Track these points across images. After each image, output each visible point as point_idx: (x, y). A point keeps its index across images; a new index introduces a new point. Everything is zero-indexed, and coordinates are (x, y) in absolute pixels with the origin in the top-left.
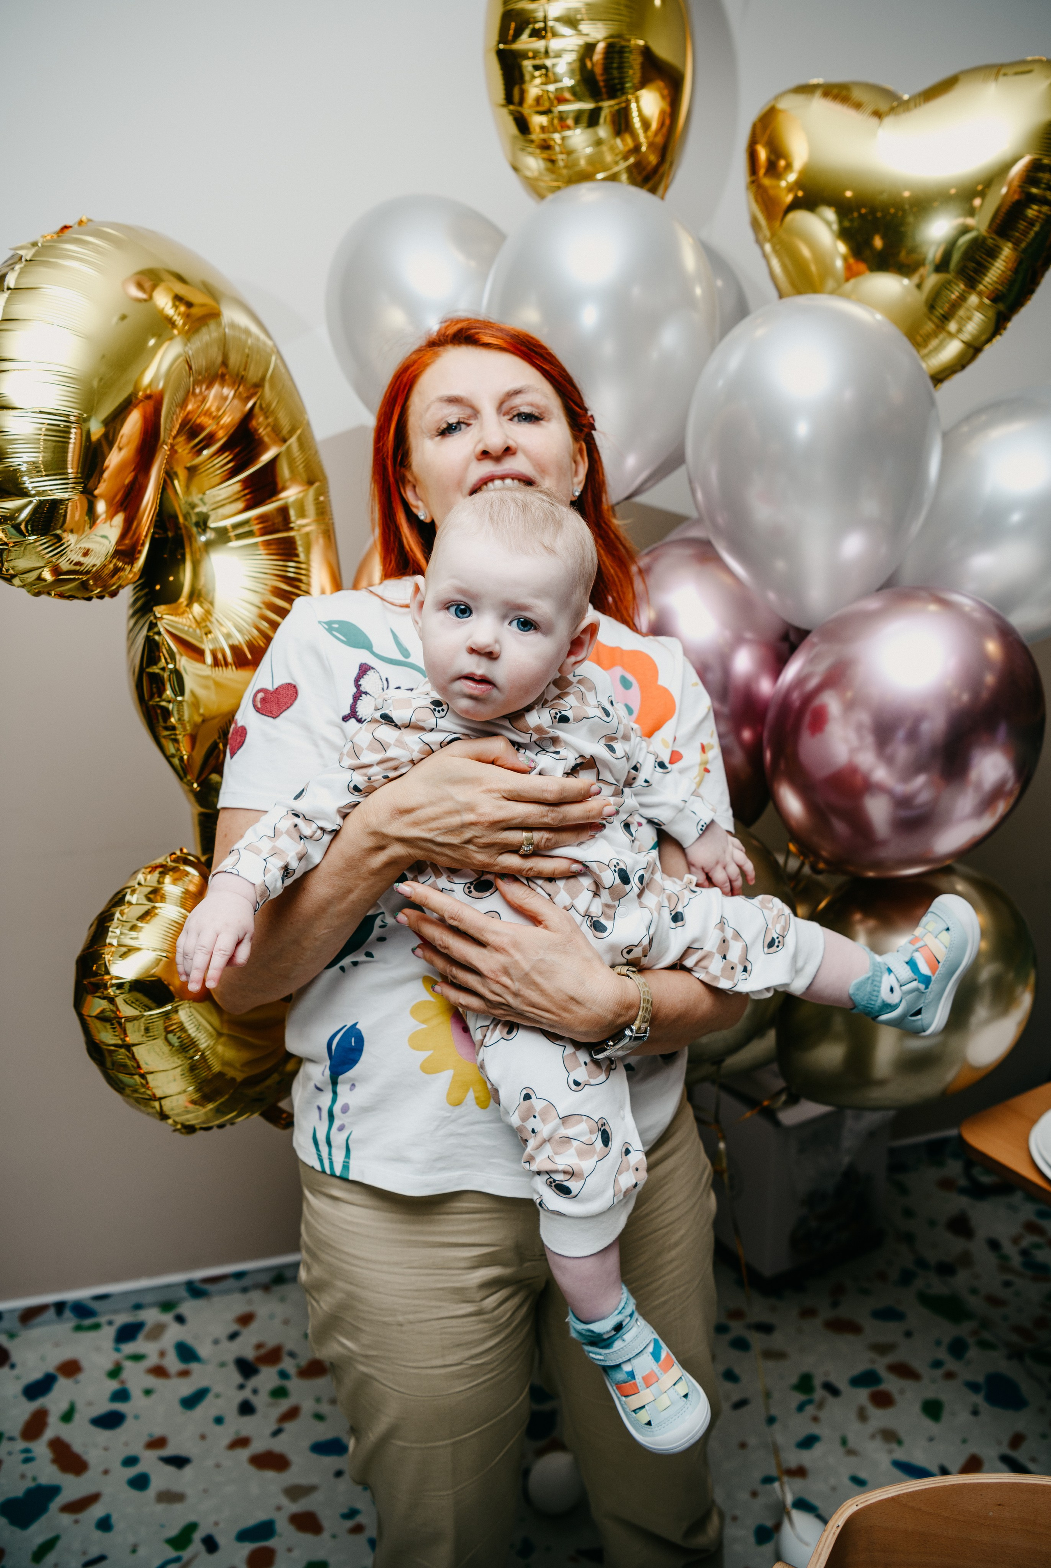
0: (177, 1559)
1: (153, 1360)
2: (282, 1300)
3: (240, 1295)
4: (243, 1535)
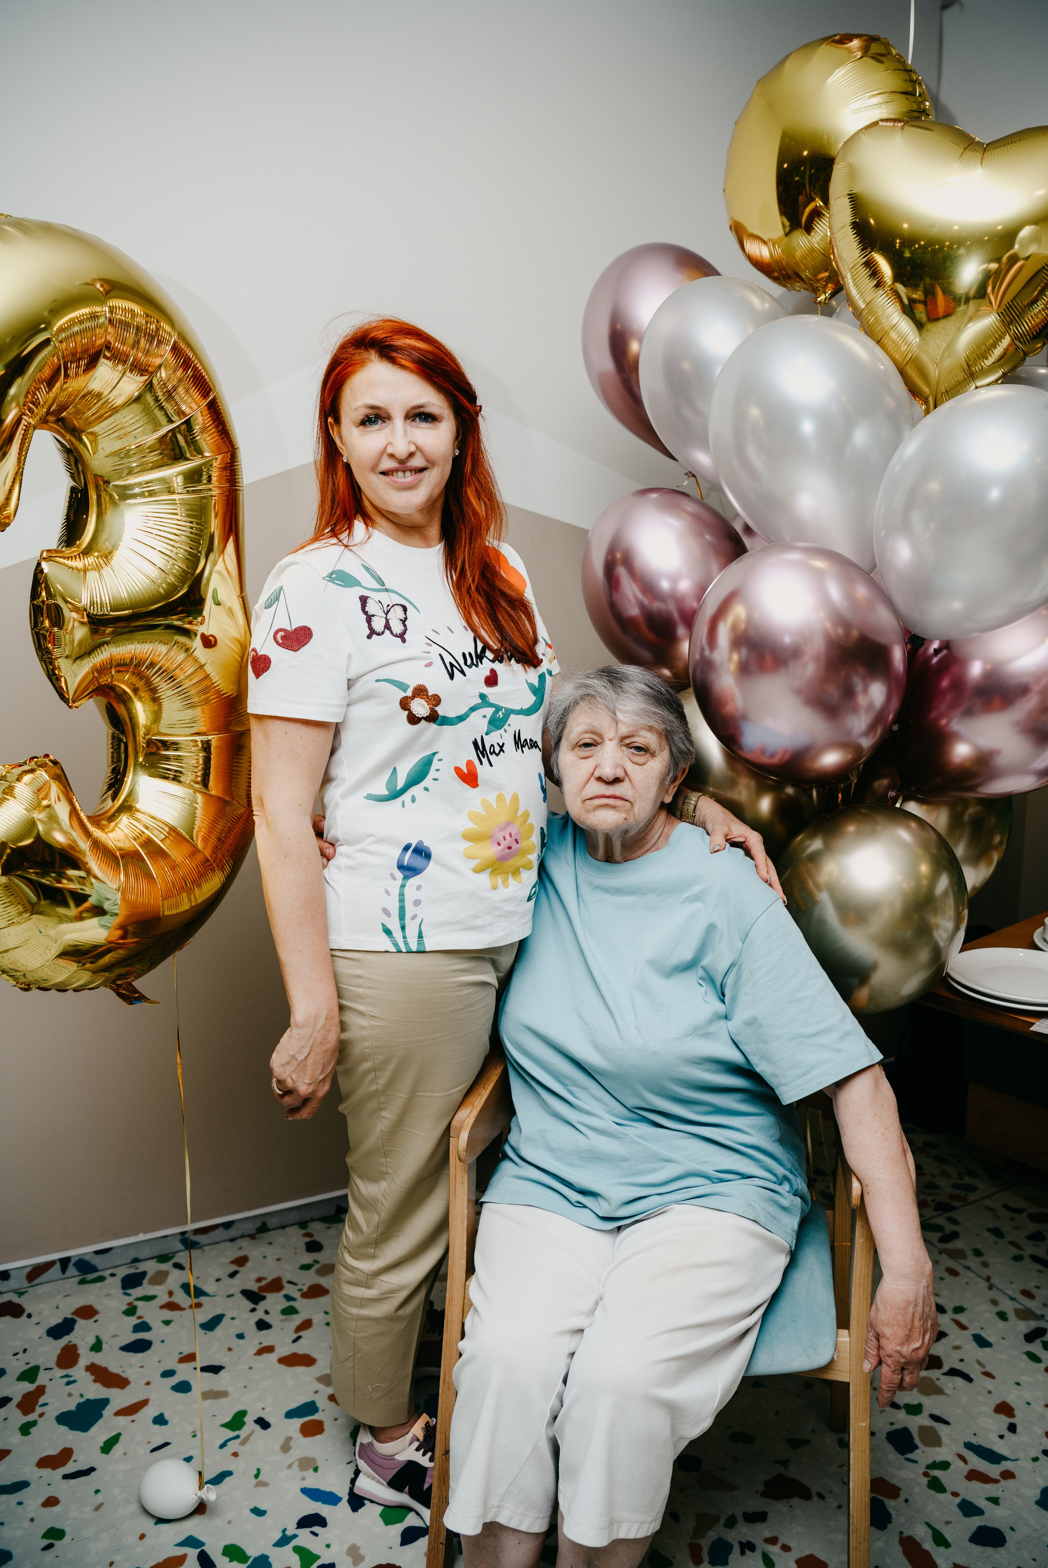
1: (164, 1299)
2: (270, 1243)
3: (229, 1244)
4: (290, 1415)
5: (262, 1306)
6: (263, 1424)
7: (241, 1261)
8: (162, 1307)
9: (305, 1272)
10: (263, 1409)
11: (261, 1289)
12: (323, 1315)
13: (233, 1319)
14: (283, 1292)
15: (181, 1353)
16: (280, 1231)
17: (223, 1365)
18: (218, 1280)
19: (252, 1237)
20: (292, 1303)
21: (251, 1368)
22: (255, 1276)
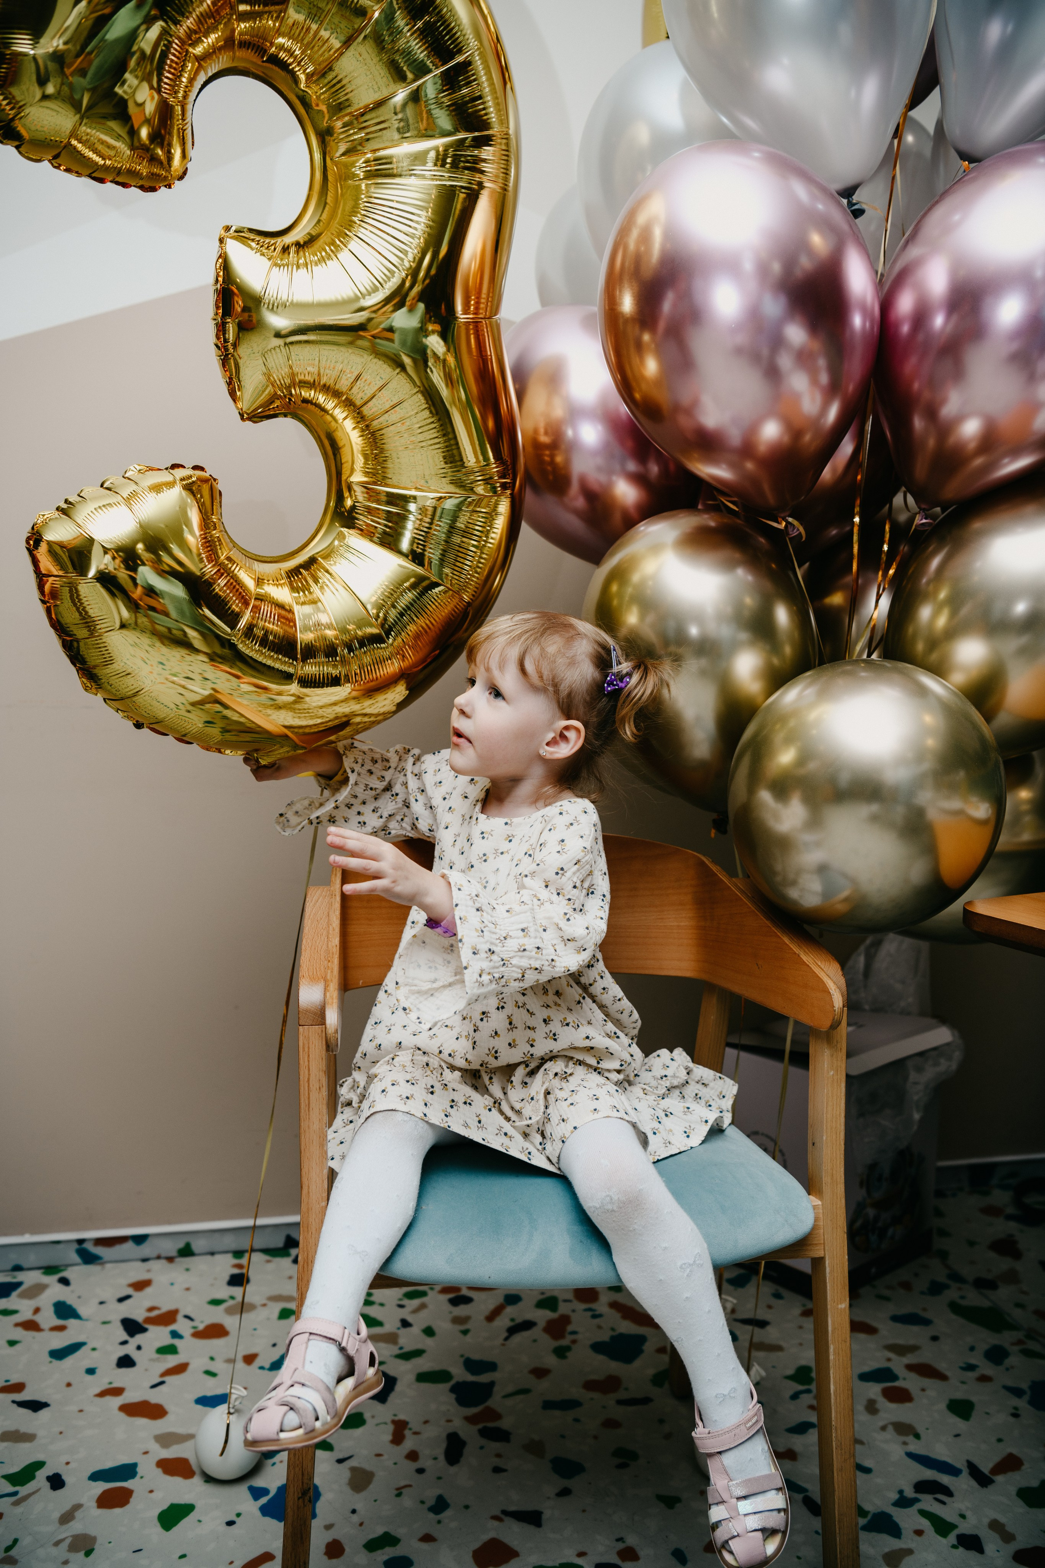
0: (15, 1494)
1: (26, 1314)
2: (187, 1270)
3: (139, 1264)
4: (96, 1476)
5: (139, 1339)
6: (56, 1482)
7: (140, 1286)
8: (17, 1325)
9: (213, 1308)
10: (68, 1463)
11: (149, 1320)
12: (206, 1360)
13: (94, 1349)
14: (173, 1327)
15: (7, 1381)
16: (209, 1257)
17: (49, 1402)
18: (101, 1303)
19: (170, 1259)
20: (176, 1342)
21: (81, 1411)
22: (148, 1304)
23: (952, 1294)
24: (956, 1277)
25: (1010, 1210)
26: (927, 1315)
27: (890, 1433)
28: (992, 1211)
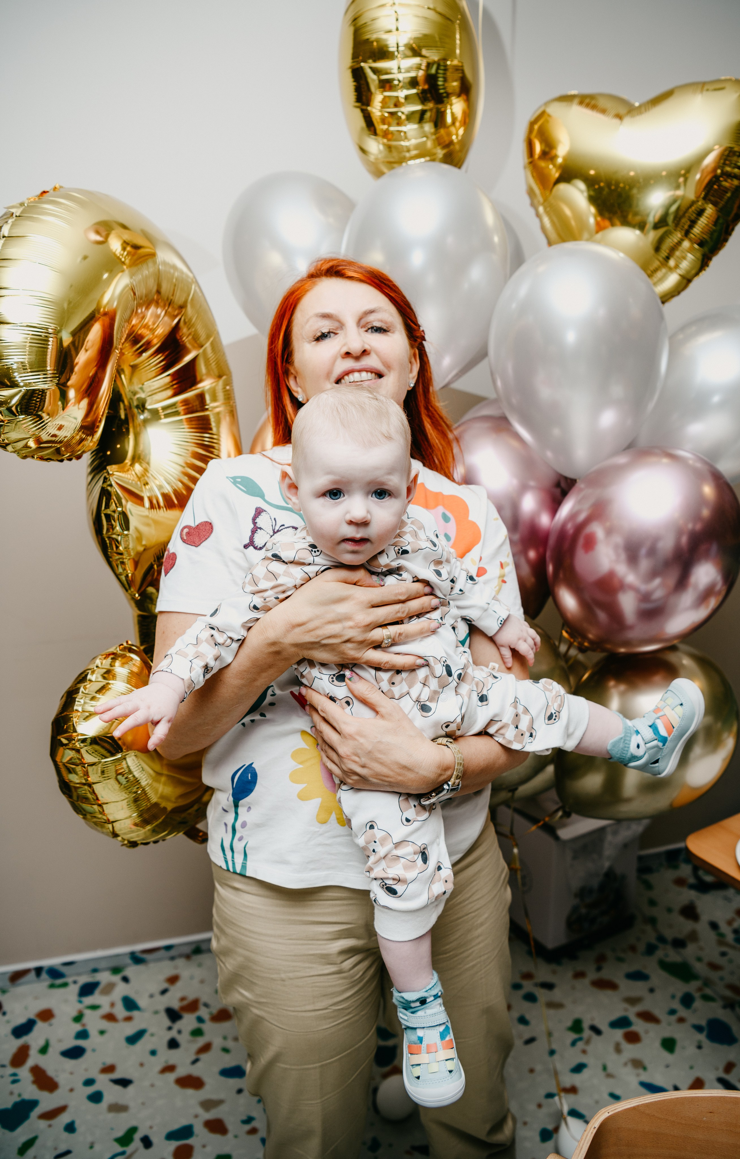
0: (124, 1153)
1: (106, 1009)
2: (200, 965)
4: (169, 1136)
5: (178, 1024)
6: (147, 1142)
7: (173, 980)
8: (102, 1017)
10: (151, 1127)
11: (181, 1008)
12: (222, 1039)
13: (152, 1035)
14: (198, 1013)
15: (104, 1064)
17: (132, 1079)
18: (151, 996)
19: (188, 957)
20: (201, 1026)
21: (152, 1085)
22: (179, 995)
23: (660, 954)
24: (662, 939)
25: (692, 880)
26: (646, 971)
27: (629, 1069)
28: (680, 882)
